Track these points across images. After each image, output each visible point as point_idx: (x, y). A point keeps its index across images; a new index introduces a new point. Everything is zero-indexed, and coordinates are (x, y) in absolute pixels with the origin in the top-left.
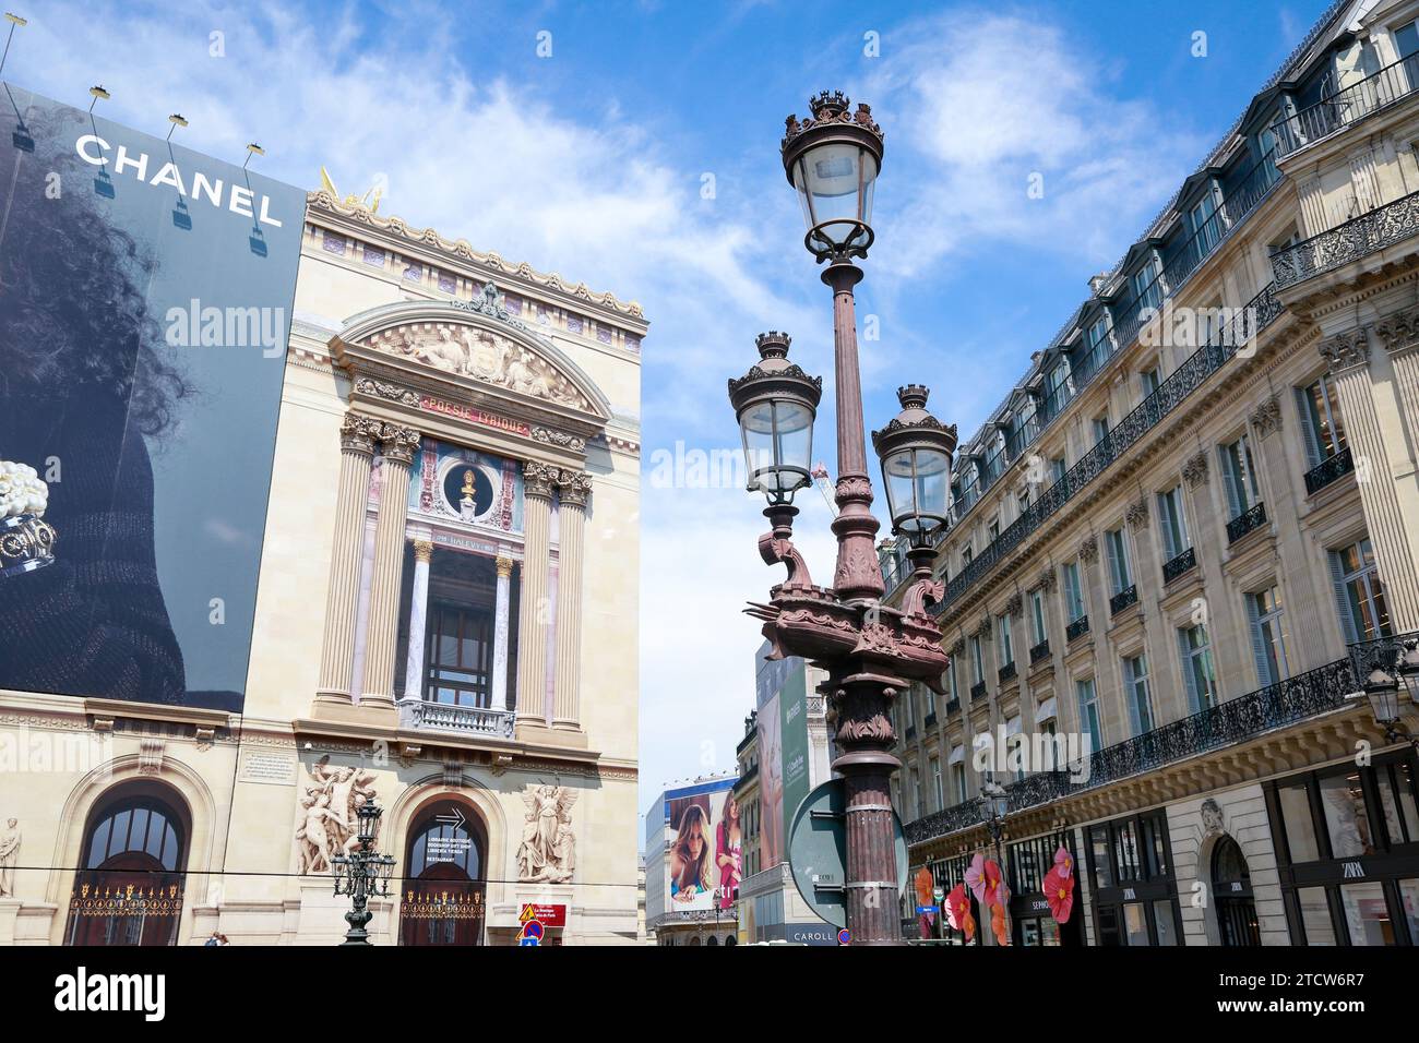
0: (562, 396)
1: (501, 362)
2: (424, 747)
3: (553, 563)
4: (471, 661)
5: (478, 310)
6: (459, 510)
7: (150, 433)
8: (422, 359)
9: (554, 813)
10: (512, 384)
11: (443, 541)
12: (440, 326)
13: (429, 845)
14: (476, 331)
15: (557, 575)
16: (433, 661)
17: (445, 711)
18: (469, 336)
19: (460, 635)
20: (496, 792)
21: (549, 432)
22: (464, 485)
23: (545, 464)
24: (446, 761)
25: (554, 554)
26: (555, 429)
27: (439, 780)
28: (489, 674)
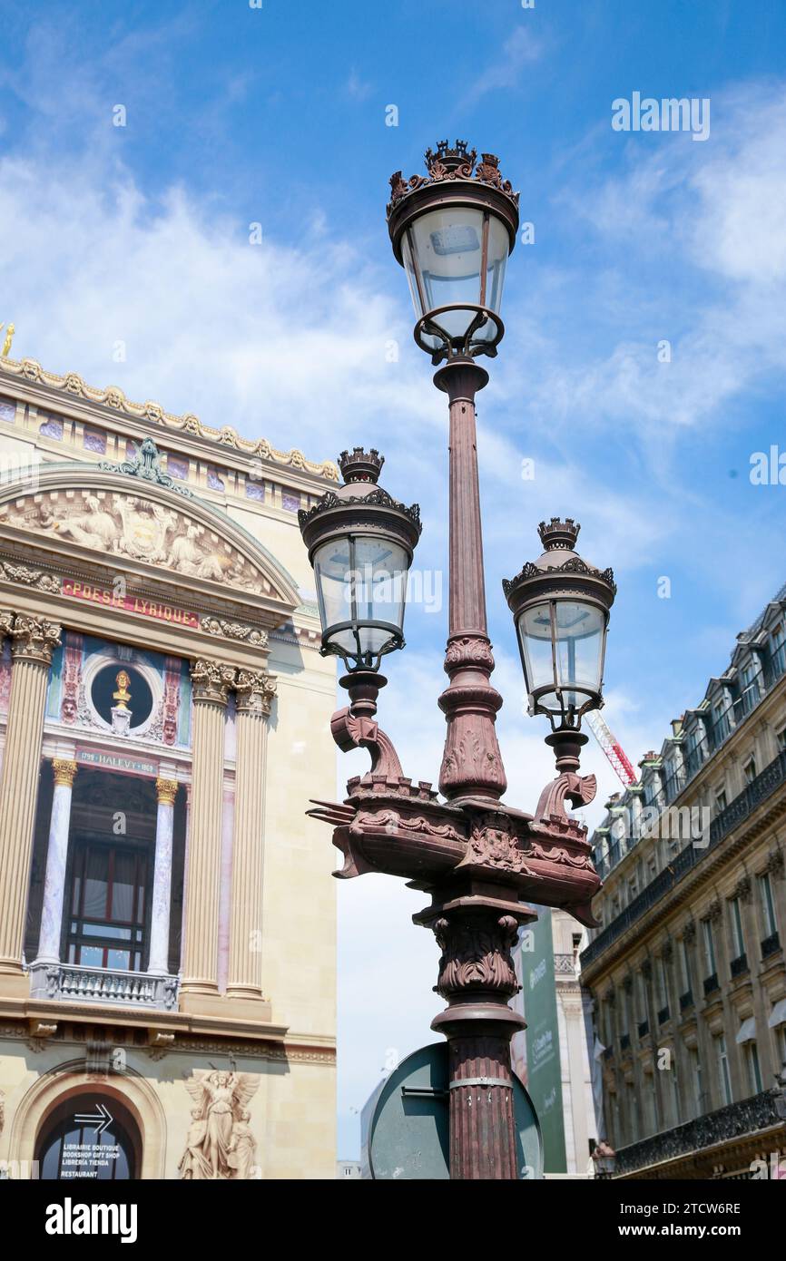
0: (239, 579)
1: (162, 538)
2: (62, 1024)
3: (229, 786)
4: (123, 910)
5: (134, 474)
6: (109, 720)
8: (63, 535)
9: (227, 1107)
10: (176, 564)
11: (90, 759)
12: (86, 494)
13: (65, 1154)
14: (130, 499)
15: (233, 799)
16: (75, 911)
17: (90, 976)
18: (121, 505)
19: (110, 879)
20: (153, 1082)
21: (223, 623)
22: (117, 690)
23: (219, 662)
24: (91, 1042)
25: (230, 774)
26: (230, 620)
27: (79, 1067)
28: (146, 927)
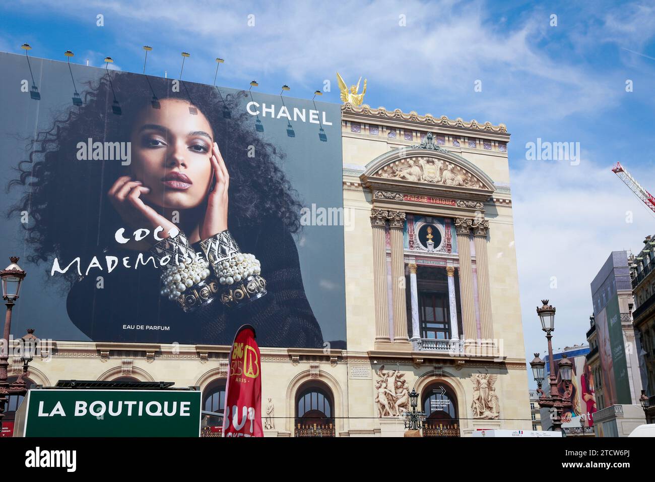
0: (470, 183)
1: (438, 172)
2: (424, 359)
3: (474, 266)
4: (440, 317)
5: (425, 148)
6: (426, 247)
7: (294, 232)
8: (402, 178)
9: (486, 386)
10: (445, 182)
11: (421, 262)
12: (408, 160)
13: (431, 403)
14: (425, 159)
15: (476, 271)
16: (423, 319)
17: (432, 342)
18: (422, 162)
19: (434, 306)
20: (459, 378)
21: (465, 202)
22: (428, 235)
23: (465, 218)
24: (435, 365)
25: (474, 261)
26: (468, 200)
27: (432, 373)
28: (449, 323)
